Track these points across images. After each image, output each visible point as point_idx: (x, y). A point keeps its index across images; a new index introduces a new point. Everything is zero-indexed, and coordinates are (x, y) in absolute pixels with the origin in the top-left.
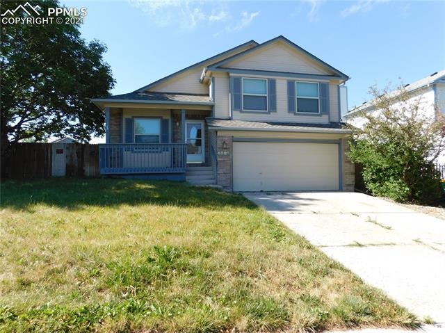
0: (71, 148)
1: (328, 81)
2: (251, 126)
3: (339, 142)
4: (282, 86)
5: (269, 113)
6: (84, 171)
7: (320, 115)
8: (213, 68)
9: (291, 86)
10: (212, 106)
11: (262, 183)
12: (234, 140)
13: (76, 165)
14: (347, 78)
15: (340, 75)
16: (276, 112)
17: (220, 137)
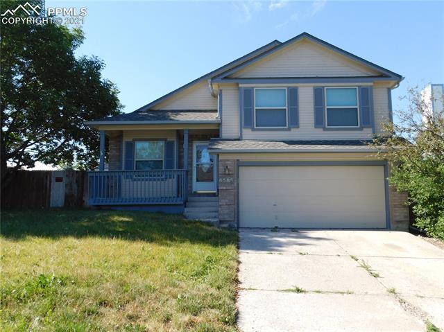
0: (71, 175)
1: (372, 84)
2: (261, 146)
3: (384, 164)
4: (306, 95)
5: (289, 129)
6: (84, 201)
7: (361, 129)
8: (219, 79)
9: (318, 94)
10: (219, 124)
11: (276, 218)
12: (239, 164)
13: (76, 195)
14: (399, 78)
15: (389, 74)
16: (298, 127)
17: (221, 161)
